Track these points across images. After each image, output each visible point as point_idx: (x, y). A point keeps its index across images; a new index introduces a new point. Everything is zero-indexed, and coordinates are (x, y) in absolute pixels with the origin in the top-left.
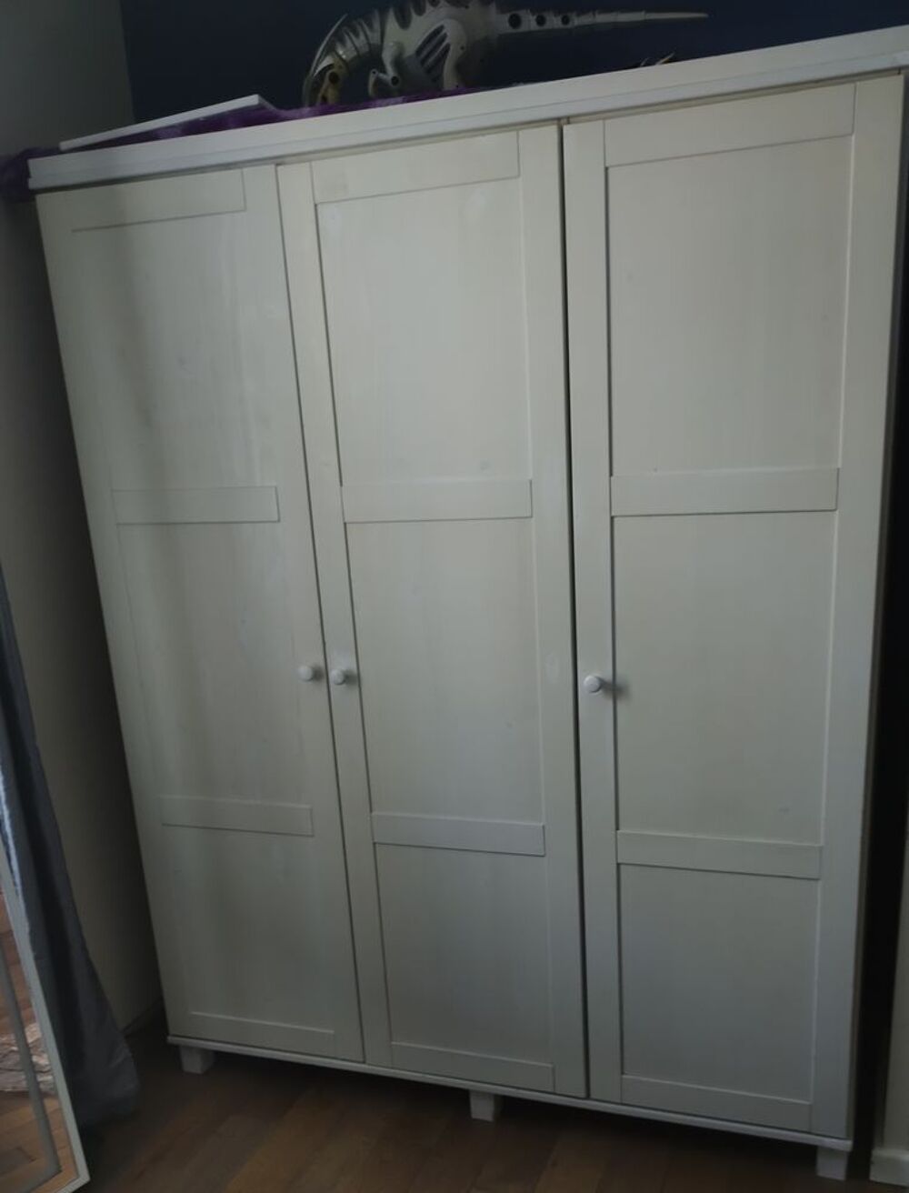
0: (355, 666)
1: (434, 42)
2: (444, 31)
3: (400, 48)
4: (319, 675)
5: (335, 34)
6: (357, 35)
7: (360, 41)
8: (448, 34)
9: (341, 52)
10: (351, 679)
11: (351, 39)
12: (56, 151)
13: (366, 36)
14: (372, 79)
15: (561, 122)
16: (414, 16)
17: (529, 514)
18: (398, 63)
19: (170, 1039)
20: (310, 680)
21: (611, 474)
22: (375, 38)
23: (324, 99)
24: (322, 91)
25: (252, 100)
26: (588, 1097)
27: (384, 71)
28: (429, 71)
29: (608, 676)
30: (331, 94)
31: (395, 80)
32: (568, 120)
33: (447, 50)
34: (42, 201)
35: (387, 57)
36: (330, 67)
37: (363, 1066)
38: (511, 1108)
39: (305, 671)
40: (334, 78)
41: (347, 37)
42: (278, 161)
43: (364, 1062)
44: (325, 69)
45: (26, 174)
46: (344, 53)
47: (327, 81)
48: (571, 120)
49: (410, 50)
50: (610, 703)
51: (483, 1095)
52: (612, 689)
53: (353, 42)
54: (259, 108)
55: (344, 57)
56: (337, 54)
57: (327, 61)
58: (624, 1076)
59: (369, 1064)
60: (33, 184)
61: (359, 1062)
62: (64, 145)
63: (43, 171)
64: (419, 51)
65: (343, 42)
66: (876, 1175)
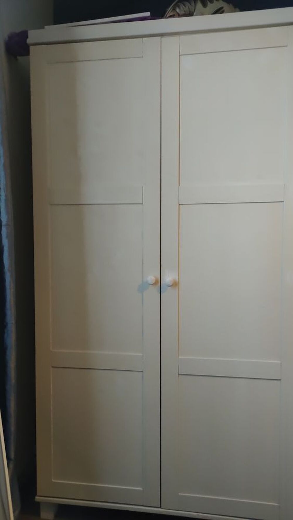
0: (177, 277)
2: (223, 9)
4: (157, 282)
5: (176, 3)
6: (185, 6)
7: (187, 9)
8: (225, 10)
9: (178, 10)
10: (175, 285)
11: (183, 7)
16: (209, 3)
19: (37, 498)
20: (153, 285)
25: (148, 14)
37: (160, 509)
41: (181, 6)
42: (162, 35)
43: (160, 507)
45: (26, 37)
55: (179, 12)
57: (172, 14)
60: (29, 41)
63: (34, 36)
65: (179, 7)
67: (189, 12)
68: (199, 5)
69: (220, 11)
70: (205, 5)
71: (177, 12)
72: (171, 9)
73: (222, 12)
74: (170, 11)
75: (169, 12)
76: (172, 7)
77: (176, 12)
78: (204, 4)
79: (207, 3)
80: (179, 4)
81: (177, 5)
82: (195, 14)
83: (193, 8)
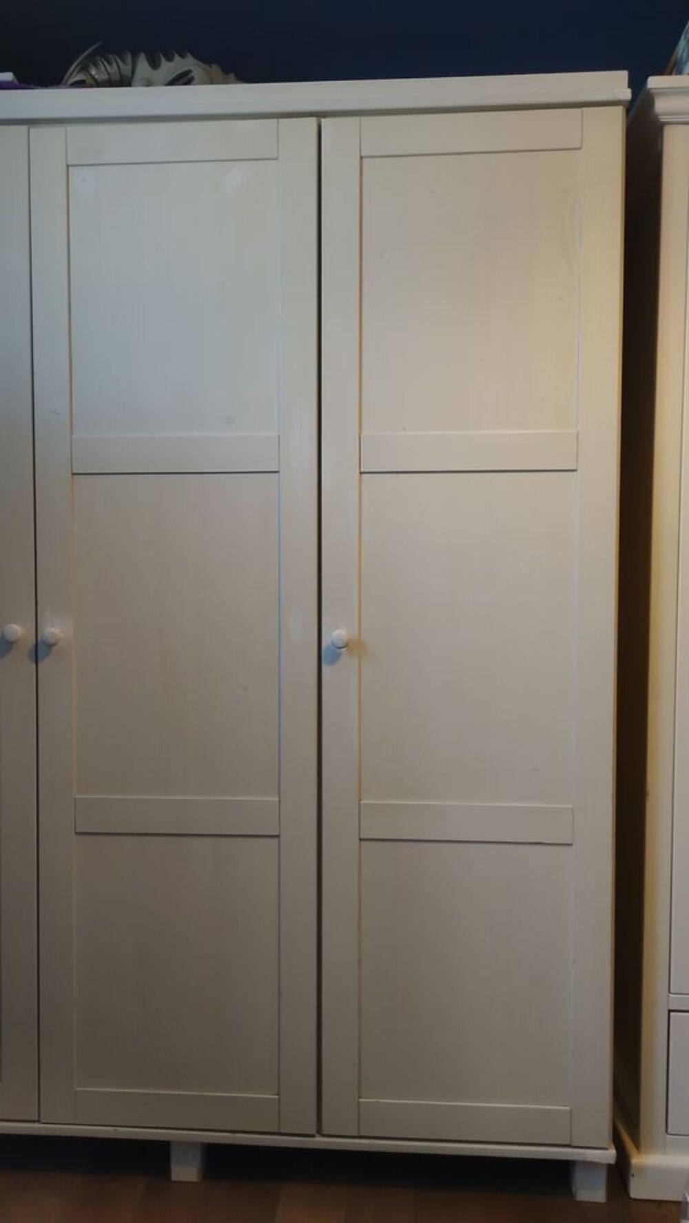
0: (72, 627)
1: (182, 81)
2: (192, 74)
3: (149, 82)
5: (89, 56)
6: (110, 64)
7: (113, 70)
8: (195, 77)
9: (93, 73)
11: (104, 65)
13: (120, 67)
15: (320, 116)
16: (164, 61)
17: (276, 469)
21: (360, 432)
22: (126, 69)
25: (8, 77)
26: (319, 1132)
36: (82, 82)
37: (37, 1125)
41: (100, 63)
42: (32, 123)
43: (39, 1121)
44: (77, 82)
46: (97, 74)
48: (329, 115)
50: (355, 661)
51: (187, 1145)
52: (357, 646)
53: (105, 68)
55: (96, 77)
57: (80, 77)
58: (363, 1101)
59: (44, 1123)
61: (34, 1122)
65: (96, 65)
66: (638, 1190)
67: (121, 76)
68: (143, 65)
69: (183, 79)
70: (154, 64)
71: (91, 75)
72: (76, 68)
73: (188, 83)
74: (75, 73)
75: (71, 74)
76: (78, 65)
77: (89, 77)
78: (154, 61)
79: (160, 61)
80: (98, 58)
81: (92, 60)
82: (133, 83)
83: (130, 67)
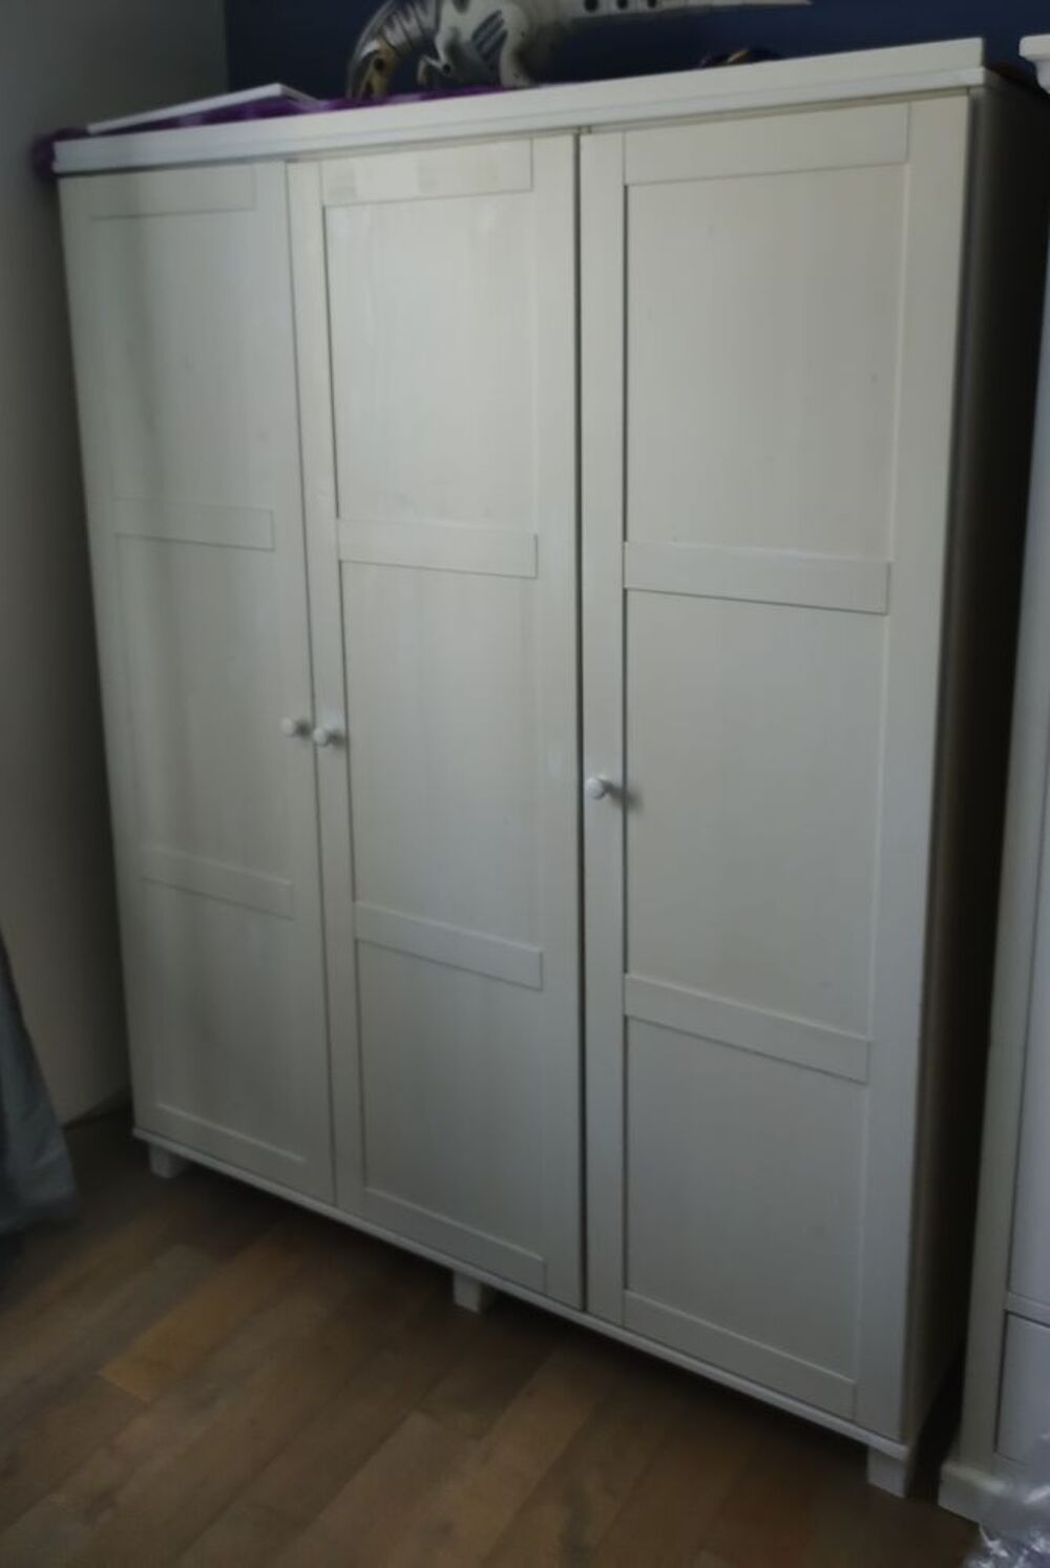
0: (344, 726)
1: (489, 28)
3: (456, 32)
4: (303, 730)
6: (407, 18)
7: (411, 26)
8: (506, 19)
9: (389, 37)
10: (338, 740)
12: (82, 134)
13: (419, 21)
14: (422, 66)
15: (578, 132)
17: (533, 575)
18: (453, 49)
19: (137, 1132)
20: (293, 736)
21: (625, 538)
22: (428, 21)
23: (369, 87)
24: (367, 78)
25: (273, 90)
26: (584, 1309)
27: (436, 56)
28: (486, 57)
29: (616, 778)
30: (377, 81)
31: (447, 68)
32: (590, 129)
33: (504, 36)
34: (66, 187)
35: (440, 43)
36: (376, 52)
37: (334, 1210)
38: (500, 1304)
39: (288, 724)
40: (380, 65)
41: (396, 20)
42: (291, 158)
43: (335, 1205)
44: (370, 55)
45: (50, 156)
46: (393, 38)
47: (371, 69)
48: (594, 129)
49: (466, 36)
50: (619, 814)
51: (471, 1280)
52: (622, 796)
53: (403, 26)
54: (284, 98)
55: (393, 42)
56: (385, 39)
57: (373, 46)
58: (629, 1293)
59: (340, 1210)
60: (58, 167)
61: (329, 1204)
62: (93, 128)
63: (69, 154)
64: (475, 35)
66: (946, 1502)
